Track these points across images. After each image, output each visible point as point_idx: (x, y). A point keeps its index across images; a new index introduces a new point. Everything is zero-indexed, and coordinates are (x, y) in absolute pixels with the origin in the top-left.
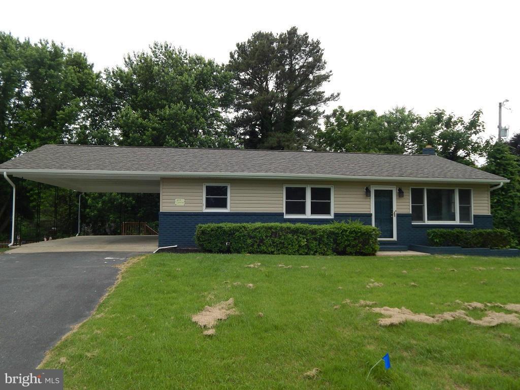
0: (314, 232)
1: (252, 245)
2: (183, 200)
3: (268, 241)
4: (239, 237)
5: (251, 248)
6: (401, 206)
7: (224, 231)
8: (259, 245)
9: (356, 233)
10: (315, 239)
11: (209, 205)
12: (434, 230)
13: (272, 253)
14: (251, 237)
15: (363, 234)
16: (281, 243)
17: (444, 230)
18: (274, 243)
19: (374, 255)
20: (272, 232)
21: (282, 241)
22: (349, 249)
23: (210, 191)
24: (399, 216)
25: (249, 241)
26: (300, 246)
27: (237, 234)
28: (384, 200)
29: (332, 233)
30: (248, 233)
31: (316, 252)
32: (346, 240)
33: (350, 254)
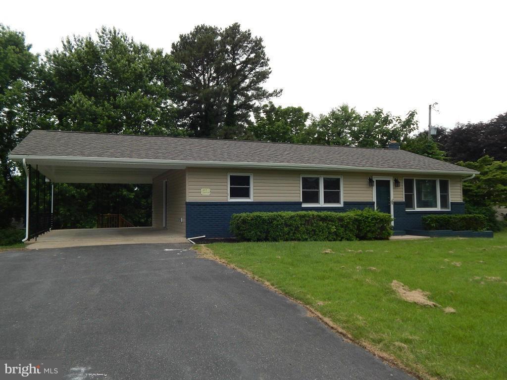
0: (341, 219)
1: (288, 234)
2: (209, 190)
3: (302, 229)
4: (277, 226)
5: (287, 236)
6: (397, 195)
7: (264, 220)
8: (294, 233)
9: (376, 219)
10: (342, 226)
11: (233, 195)
12: (429, 215)
13: (306, 240)
14: (287, 225)
15: (382, 220)
16: (313, 230)
17: (438, 216)
18: (307, 230)
19: (388, 239)
20: (306, 220)
21: (314, 228)
22: (369, 235)
23: (234, 180)
24: (395, 203)
25: (286, 229)
26: (329, 233)
27: (275, 222)
28: (383, 189)
29: (356, 220)
30: (285, 221)
31: (342, 238)
32: (367, 226)
33: (370, 239)
